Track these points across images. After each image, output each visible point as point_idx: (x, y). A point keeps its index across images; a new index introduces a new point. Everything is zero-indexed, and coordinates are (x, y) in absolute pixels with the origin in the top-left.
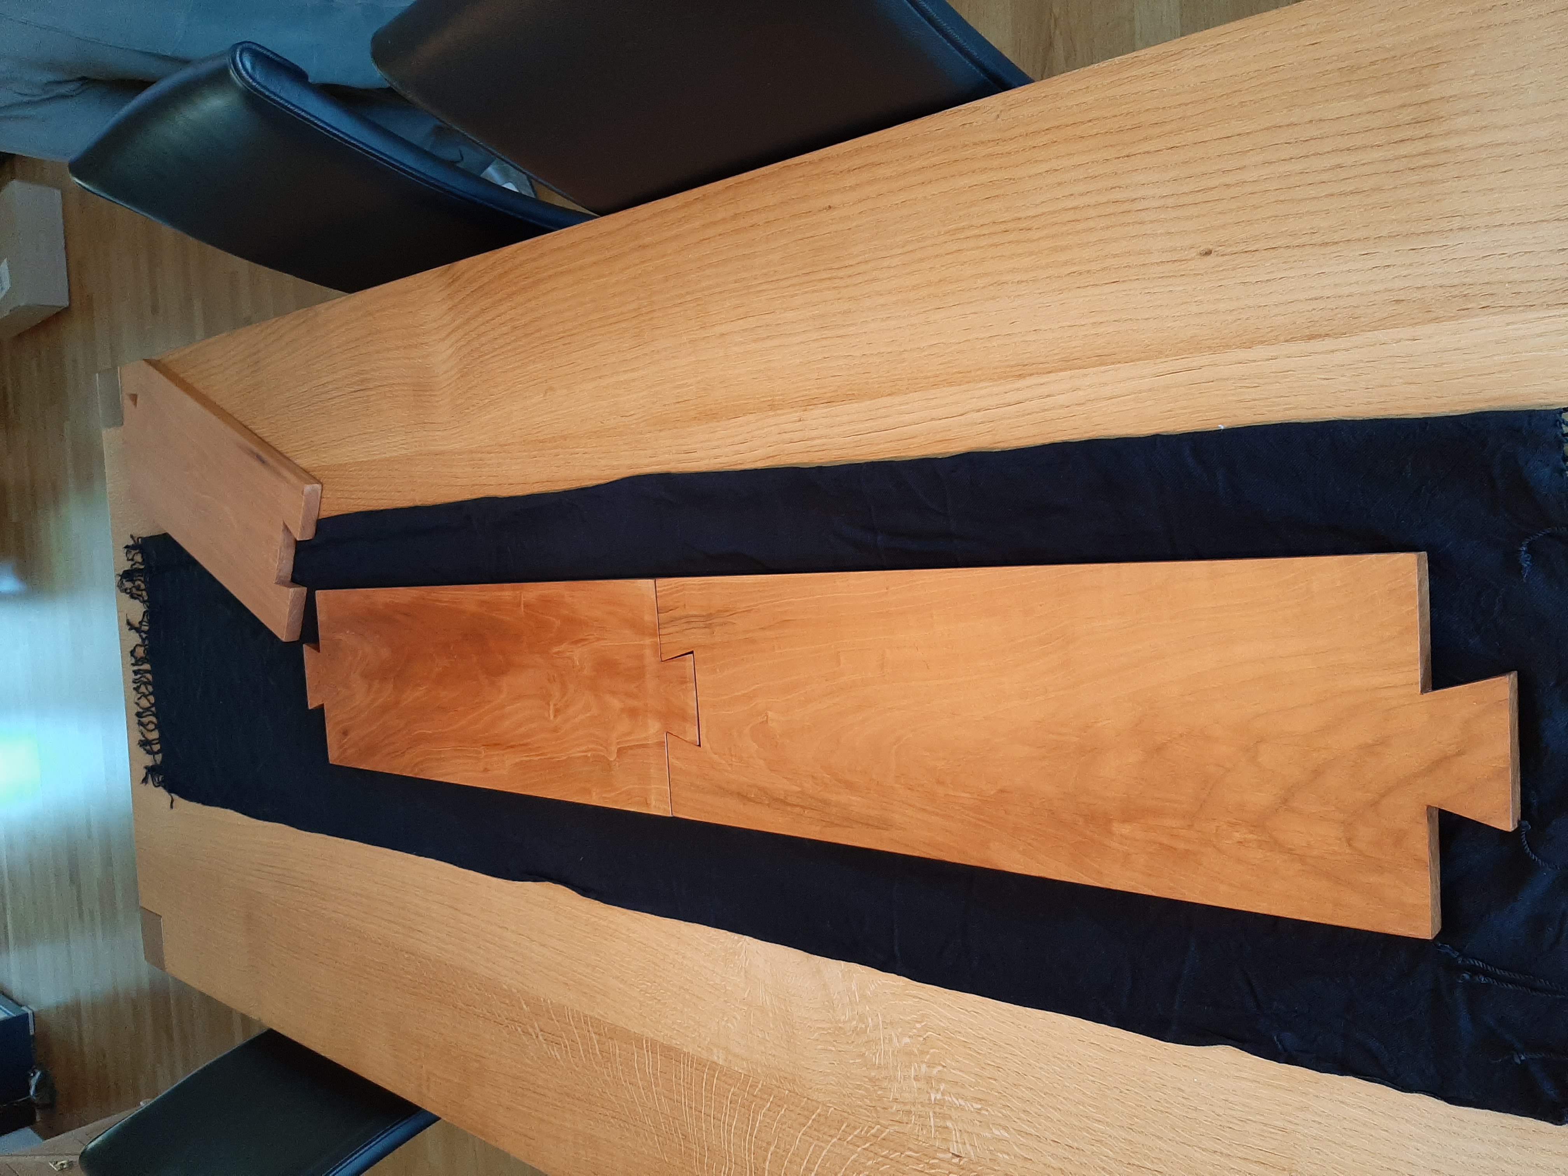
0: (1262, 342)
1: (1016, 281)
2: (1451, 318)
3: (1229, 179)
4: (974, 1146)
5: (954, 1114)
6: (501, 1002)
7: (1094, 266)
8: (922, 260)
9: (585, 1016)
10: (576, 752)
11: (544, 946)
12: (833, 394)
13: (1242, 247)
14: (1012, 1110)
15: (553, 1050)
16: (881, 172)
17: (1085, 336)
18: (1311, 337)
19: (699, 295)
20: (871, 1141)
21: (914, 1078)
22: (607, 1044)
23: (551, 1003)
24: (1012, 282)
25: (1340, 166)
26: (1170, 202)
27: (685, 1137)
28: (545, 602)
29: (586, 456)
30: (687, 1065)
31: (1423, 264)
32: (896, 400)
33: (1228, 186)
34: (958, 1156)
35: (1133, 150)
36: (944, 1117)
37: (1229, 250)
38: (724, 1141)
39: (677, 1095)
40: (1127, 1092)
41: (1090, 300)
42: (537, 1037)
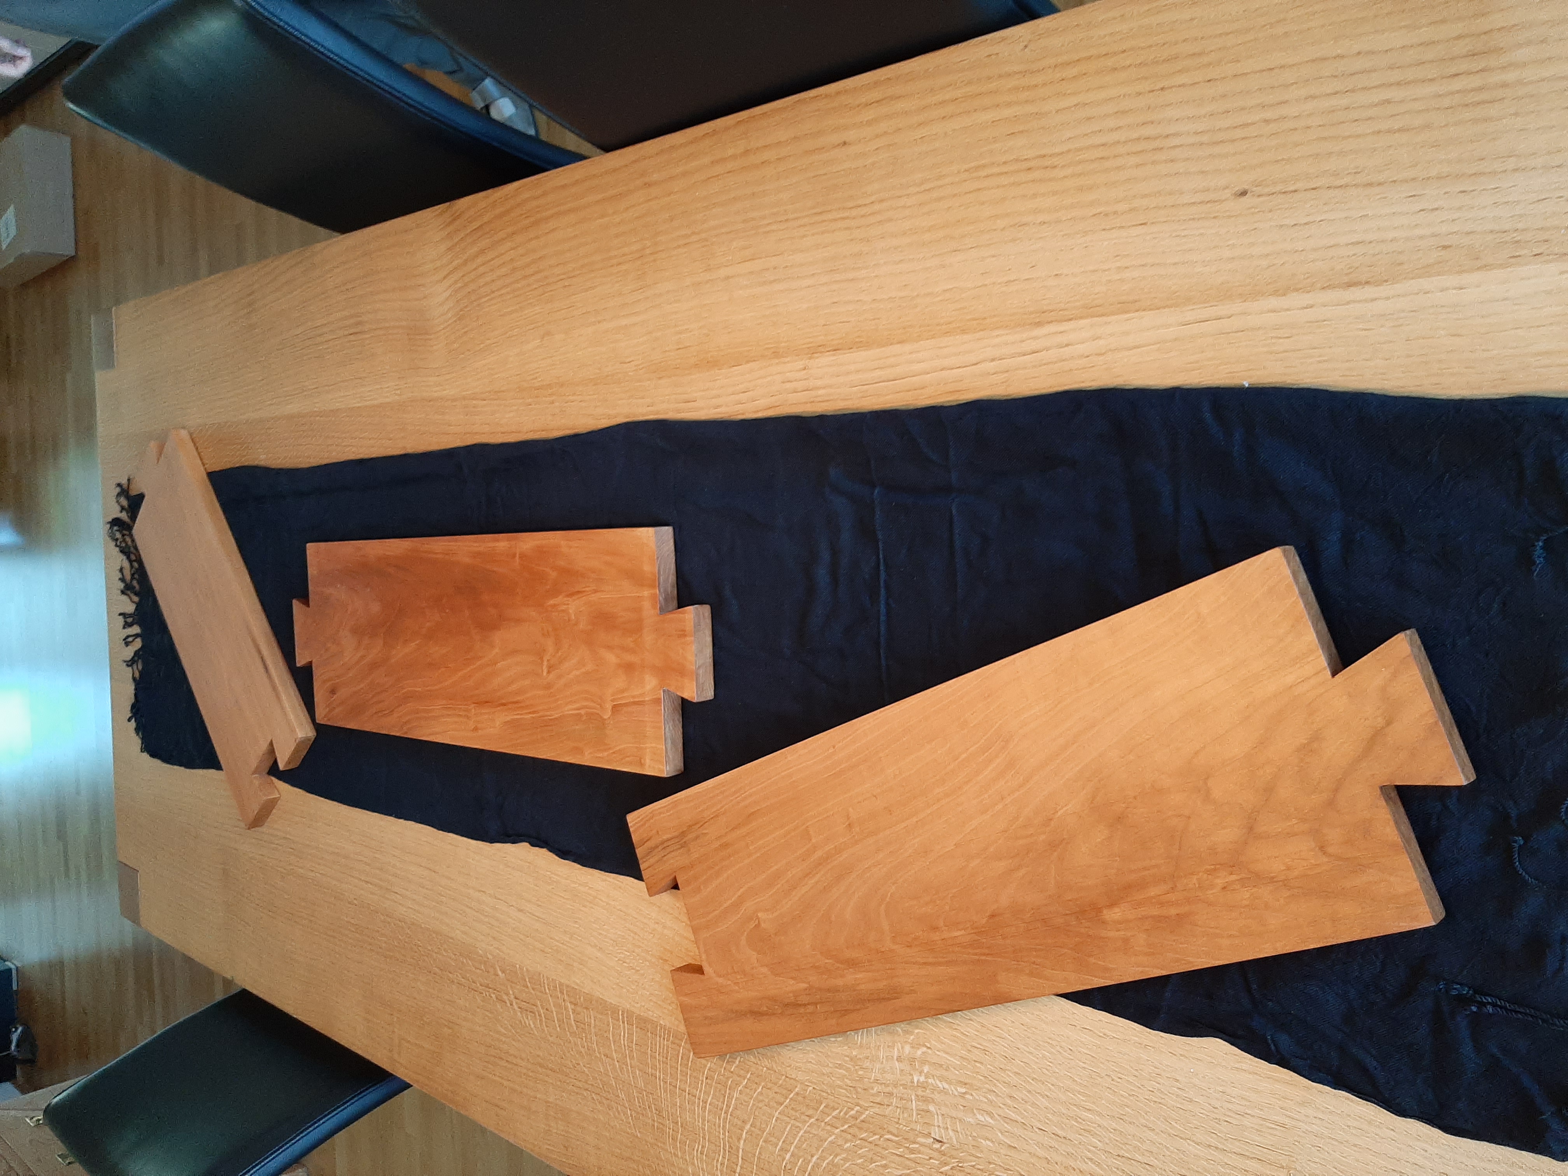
0: (1297, 290)
1: (1039, 222)
2: (1502, 266)
3: (1269, 114)
4: (957, 1131)
5: (937, 1096)
6: (476, 968)
7: (1122, 207)
8: (939, 199)
9: (561, 984)
10: (569, 710)
11: (520, 910)
12: (841, 341)
13: (1279, 188)
14: (997, 1095)
15: (527, 1018)
16: (900, 106)
17: (1110, 281)
18: (1350, 285)
19: (703, 235)
20: (848, 1123)
21: (897, 1059)
22: (582, 1014)
23: (527, 970)
24: (1034, 224)
25: (1388, 101)
26: (1205, 138)
27: (659, 1112)
28: (542, 552)
29: (583, 404)
30: (664, 1039)
31: (1473, 208)
32: (907, 347)
33: (1267, 121)
34: (941, 1142)
35: (1165, 83)
36: (926, 1100)
37: (1267, 190)
38: (698, 1117)
39: (652, 1068)
40: (1119, 1080)
41: (1115, 243)
42: (511, 1005)
